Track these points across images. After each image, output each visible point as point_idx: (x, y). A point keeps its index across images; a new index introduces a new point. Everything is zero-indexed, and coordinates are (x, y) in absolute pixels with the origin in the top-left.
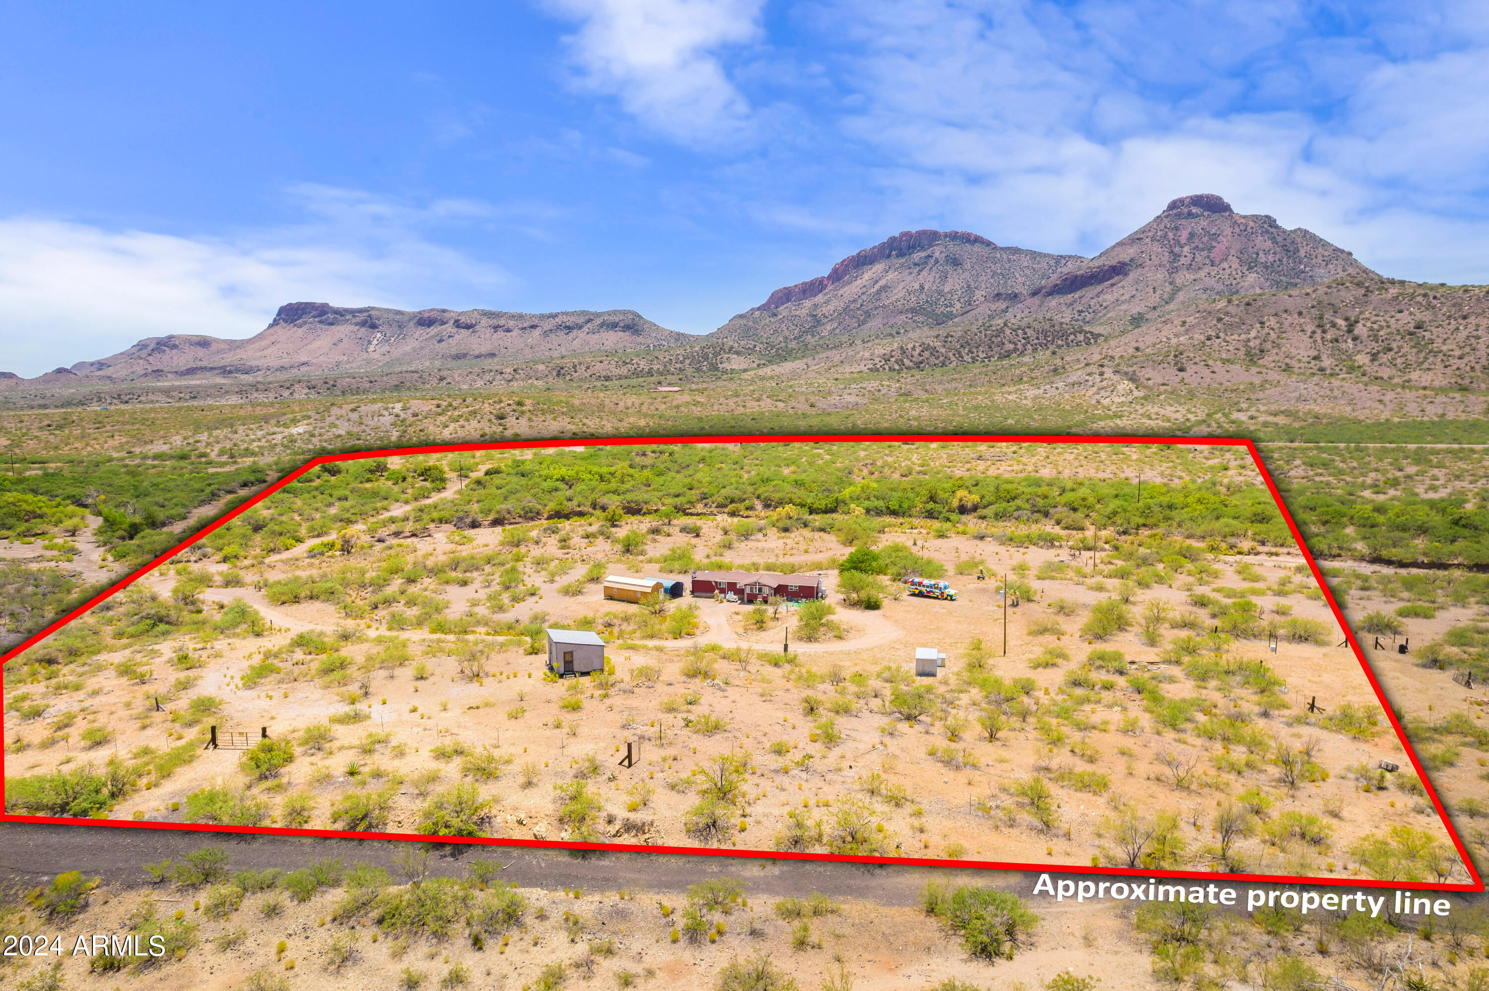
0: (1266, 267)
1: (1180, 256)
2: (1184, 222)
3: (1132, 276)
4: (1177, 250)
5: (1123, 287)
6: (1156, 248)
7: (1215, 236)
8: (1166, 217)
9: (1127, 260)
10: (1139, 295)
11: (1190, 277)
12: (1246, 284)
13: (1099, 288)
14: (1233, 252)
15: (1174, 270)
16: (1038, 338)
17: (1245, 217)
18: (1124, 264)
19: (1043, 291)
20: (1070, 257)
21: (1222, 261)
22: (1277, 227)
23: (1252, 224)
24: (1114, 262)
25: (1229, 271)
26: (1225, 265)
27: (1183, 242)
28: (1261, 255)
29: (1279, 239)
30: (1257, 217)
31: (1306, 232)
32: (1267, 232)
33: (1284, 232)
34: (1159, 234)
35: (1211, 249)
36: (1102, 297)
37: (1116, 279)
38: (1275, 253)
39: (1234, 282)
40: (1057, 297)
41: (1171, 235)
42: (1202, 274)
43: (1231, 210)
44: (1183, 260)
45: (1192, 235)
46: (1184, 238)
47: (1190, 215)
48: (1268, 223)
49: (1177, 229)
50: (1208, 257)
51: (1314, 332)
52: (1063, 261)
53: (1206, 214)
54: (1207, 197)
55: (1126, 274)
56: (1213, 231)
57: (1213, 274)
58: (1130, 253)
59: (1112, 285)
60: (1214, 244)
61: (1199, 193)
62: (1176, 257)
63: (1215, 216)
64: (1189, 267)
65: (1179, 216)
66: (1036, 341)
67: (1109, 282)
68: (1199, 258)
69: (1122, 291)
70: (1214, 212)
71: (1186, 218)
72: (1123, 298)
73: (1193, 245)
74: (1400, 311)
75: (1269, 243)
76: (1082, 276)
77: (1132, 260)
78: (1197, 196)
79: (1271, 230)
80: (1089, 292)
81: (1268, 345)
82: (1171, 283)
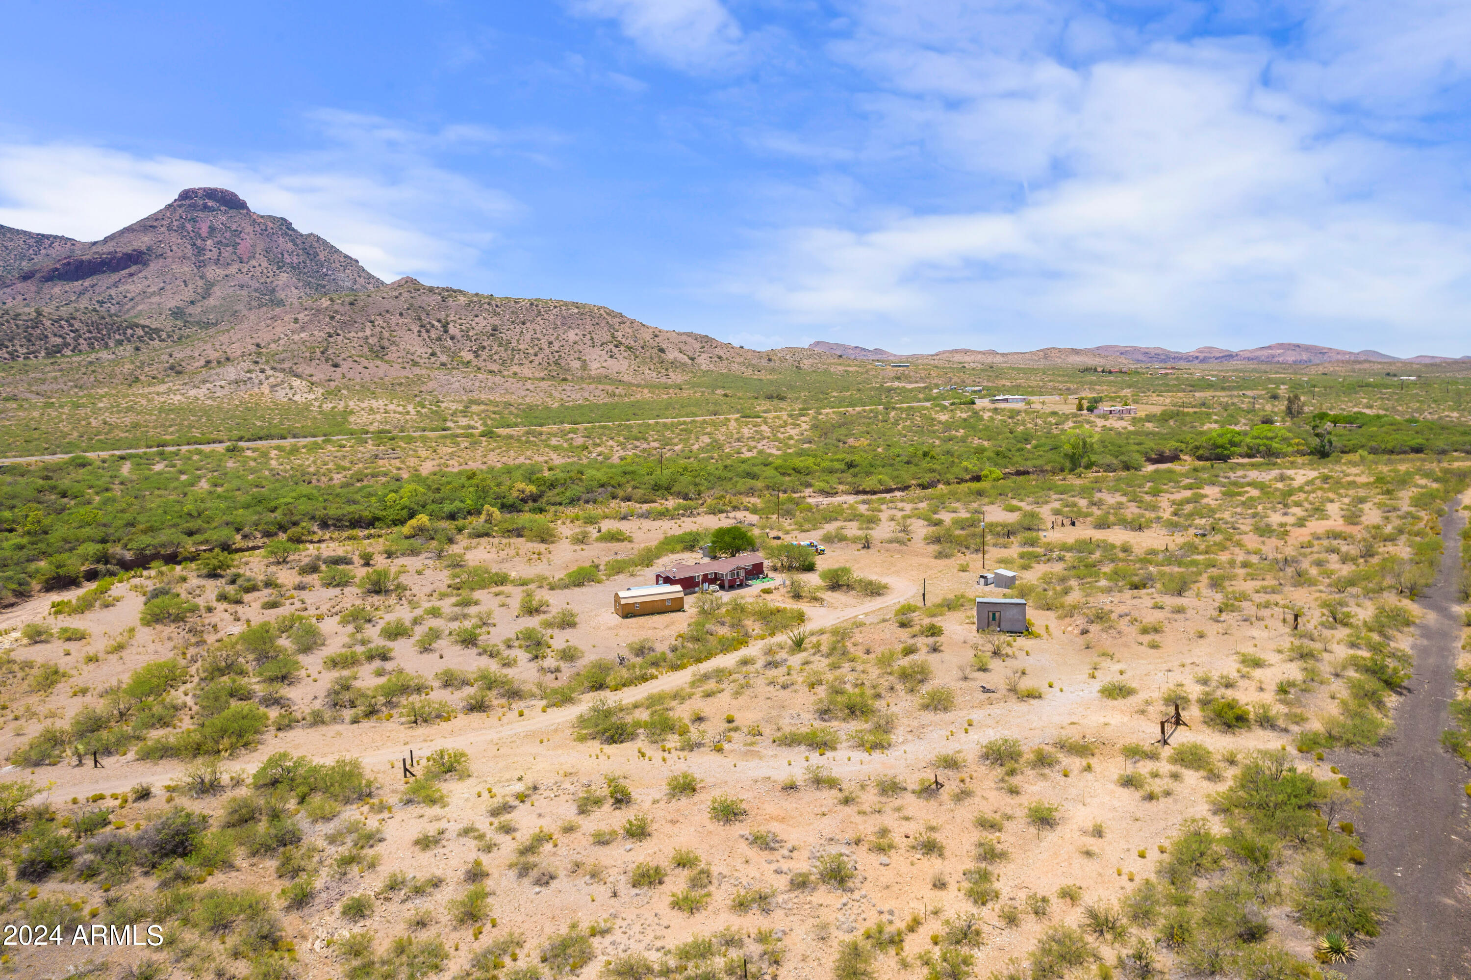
0: (293, 267)
1: (204, 250)
2: (200, 214)
3: (153, 267)
4: (199, 242)
5: (146, 278)
6: (175, 238)
7: (237, 233)
8: (180, 206)
9: (144, 248)
10: (168, 287)
11: (221, 272)
12: (280, 283)
13: (115, 277)
14: (258, 250)
15: (201, 265)
16: (90, 332)
17: (262, 217)
18: (140, 253)
19: (38, 275)
20: (56, 237)
21: (250, 258)
22: (294, 230)
23: (271, 225)
24: (128, 249)
25: (259, 269)
26: (254, 262)
27: (204, 235)
28: (286, 256)
29: (299, 242)
30: (274, 218)
31: (318, 238)
32: (286, 234)
33: (301, 235)
34: (175, 223)
35: (235, 245)
36: (121, 288)
37: (133, 269)
38: (298, 255)
39: (268, 280)
40: (60, 283)
41: (189, 227)
42: (233, 269)
43: (248, 208)
44: (208, 255)
45: (212, 230)
46: (204, 231)
47: (205, 207)
48: (284, 225)
49: (194, 220)
50: (235, 253)
51: (419, 332)
52: (47, 242)
53: (223, 208)
54: (222, 191)
55: (145, 264)
56: (234, 228)
57: (244, 270)
58: (143, 242)
59: (131, 275)
60: (238, 240)
61: (212, 186)
62: (200, 251)
63: (233, 212)
64: (217, 262)
65: (194, 207)
66: (88, 335)
67: (127, 271)
68: (225, 254)
69: (147, 283)
70: (231, 208)
71: (201, 210)
72: (150, 290)
73: (216, 240)
74: (477, 316)
75: (290, 245)
76: (90, 262)
77: (149, 249)
78: (210, 189)
79: (290, 232)
80: (104, 281)
81: (386, 343)
82: (201, 277)
